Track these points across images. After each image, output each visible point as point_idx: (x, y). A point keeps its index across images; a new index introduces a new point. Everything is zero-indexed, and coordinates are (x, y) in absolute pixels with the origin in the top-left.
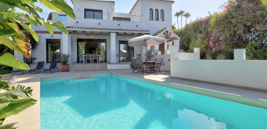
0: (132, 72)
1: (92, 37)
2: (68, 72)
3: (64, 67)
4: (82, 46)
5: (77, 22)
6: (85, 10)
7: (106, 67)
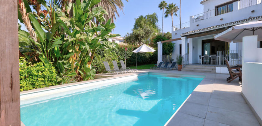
0: (227, 79)
3: (180, 66)
4: (208, 46)
5: (197, 25)
6: (217, 8)
7: (215, 69)
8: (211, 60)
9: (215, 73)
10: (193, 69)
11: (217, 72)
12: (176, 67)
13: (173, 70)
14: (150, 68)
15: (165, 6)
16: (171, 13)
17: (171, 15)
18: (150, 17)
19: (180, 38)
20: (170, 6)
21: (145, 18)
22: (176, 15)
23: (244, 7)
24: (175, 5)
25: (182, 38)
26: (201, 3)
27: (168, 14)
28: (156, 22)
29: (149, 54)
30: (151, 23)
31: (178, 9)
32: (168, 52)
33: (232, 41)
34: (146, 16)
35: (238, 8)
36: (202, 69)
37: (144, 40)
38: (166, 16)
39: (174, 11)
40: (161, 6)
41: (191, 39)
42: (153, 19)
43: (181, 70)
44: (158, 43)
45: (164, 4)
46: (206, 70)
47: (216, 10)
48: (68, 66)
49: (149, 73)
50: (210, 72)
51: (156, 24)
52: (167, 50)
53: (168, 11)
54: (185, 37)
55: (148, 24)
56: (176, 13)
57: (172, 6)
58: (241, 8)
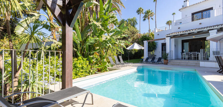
0: (217, 71)
1: (194, 37)
2: (166, 65)
3: (165, 61)
5: (179, 28)
6: (193, 14)
7: (199, 64)
8: (192, 56)
9: (199, 66)
10: (178, 63)
11: (200, 66)
12: (162, 62)
13: (158, 64)
14: (139, 63)
15: (142, 12)
16: (148, 17)
17: (149, 18)
18: (131, 21)
19: (165, 38)
20: (148, 11)
21: (126, 21)
22: (152, 19)
23: (220, 15)
24: (151, 11)
25: (166, 38)
26: (179, 10)
27: (146, 18)
28: (136, 24)
29: (135, 50)
30: (132, 25)
31: (154, 14)
32: (152, 49)
33: (218, 41)
34: (128, 19)
35: (214, 15)
36: (187, 64)
37: (130, 39)
38: (144, 20)
39: (151, 16)
40: (139, 11)
41: (174, 39)
42: (133, 22)
43: (167, 64)
44: (144, 42)
45: (141, 10)
46: (190, 64)
47: (192, 17)
48: (95, 60)
49: (143, 66)
50: (194, 66)
51: (135, 26)
52: (151, 47)
53: (146, 15)
54: (169, 38)
55: (129, 26)
56: (153, 18)
57: (149, 12)
58: (218, 15)
